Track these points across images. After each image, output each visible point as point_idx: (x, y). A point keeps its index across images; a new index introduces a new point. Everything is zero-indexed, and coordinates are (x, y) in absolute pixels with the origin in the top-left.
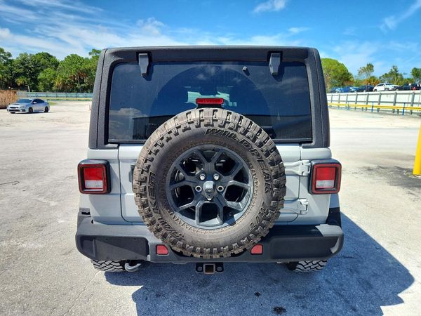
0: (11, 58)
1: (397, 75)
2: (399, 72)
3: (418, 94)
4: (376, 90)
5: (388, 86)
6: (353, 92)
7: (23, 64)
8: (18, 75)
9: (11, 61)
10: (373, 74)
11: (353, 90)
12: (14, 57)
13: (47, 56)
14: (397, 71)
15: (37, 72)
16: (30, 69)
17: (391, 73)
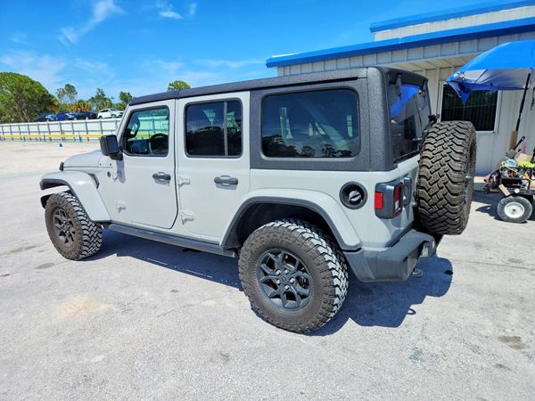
1: (105, 99)
2: (106, 96)
3: (158, 120)
4: (100, 117)
5: (114, 113)
6: (72, 119)
10: (78, 98)
11: (70, 117)
14: (104, 95)
17: (98, 97)
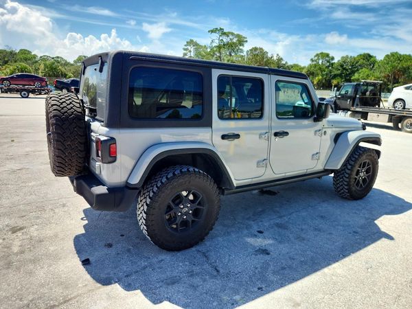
0: (333, 62)
7: (342, 66)
8: (335, 76)
9: (332, 64)
12: (336, 61)
13: (368, 57)
15: (353, 72)
16: (347, 70)
